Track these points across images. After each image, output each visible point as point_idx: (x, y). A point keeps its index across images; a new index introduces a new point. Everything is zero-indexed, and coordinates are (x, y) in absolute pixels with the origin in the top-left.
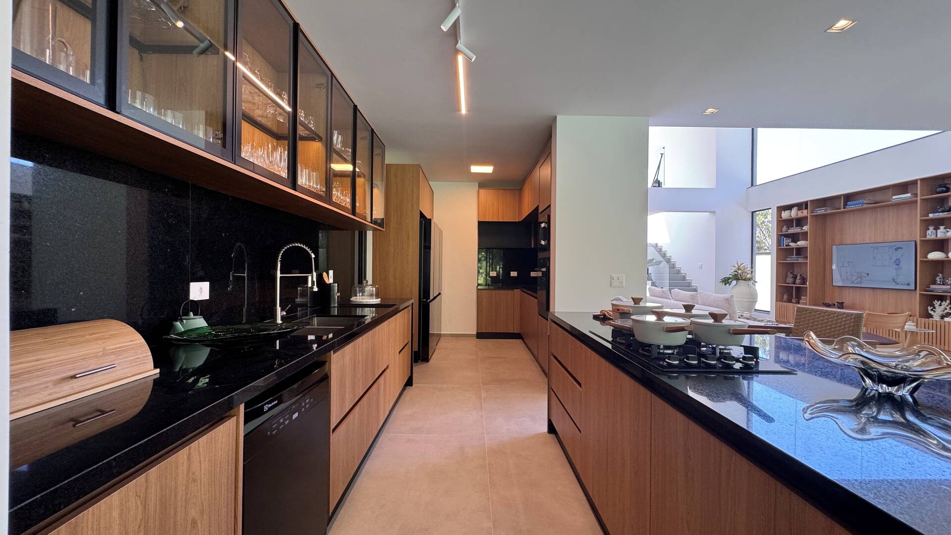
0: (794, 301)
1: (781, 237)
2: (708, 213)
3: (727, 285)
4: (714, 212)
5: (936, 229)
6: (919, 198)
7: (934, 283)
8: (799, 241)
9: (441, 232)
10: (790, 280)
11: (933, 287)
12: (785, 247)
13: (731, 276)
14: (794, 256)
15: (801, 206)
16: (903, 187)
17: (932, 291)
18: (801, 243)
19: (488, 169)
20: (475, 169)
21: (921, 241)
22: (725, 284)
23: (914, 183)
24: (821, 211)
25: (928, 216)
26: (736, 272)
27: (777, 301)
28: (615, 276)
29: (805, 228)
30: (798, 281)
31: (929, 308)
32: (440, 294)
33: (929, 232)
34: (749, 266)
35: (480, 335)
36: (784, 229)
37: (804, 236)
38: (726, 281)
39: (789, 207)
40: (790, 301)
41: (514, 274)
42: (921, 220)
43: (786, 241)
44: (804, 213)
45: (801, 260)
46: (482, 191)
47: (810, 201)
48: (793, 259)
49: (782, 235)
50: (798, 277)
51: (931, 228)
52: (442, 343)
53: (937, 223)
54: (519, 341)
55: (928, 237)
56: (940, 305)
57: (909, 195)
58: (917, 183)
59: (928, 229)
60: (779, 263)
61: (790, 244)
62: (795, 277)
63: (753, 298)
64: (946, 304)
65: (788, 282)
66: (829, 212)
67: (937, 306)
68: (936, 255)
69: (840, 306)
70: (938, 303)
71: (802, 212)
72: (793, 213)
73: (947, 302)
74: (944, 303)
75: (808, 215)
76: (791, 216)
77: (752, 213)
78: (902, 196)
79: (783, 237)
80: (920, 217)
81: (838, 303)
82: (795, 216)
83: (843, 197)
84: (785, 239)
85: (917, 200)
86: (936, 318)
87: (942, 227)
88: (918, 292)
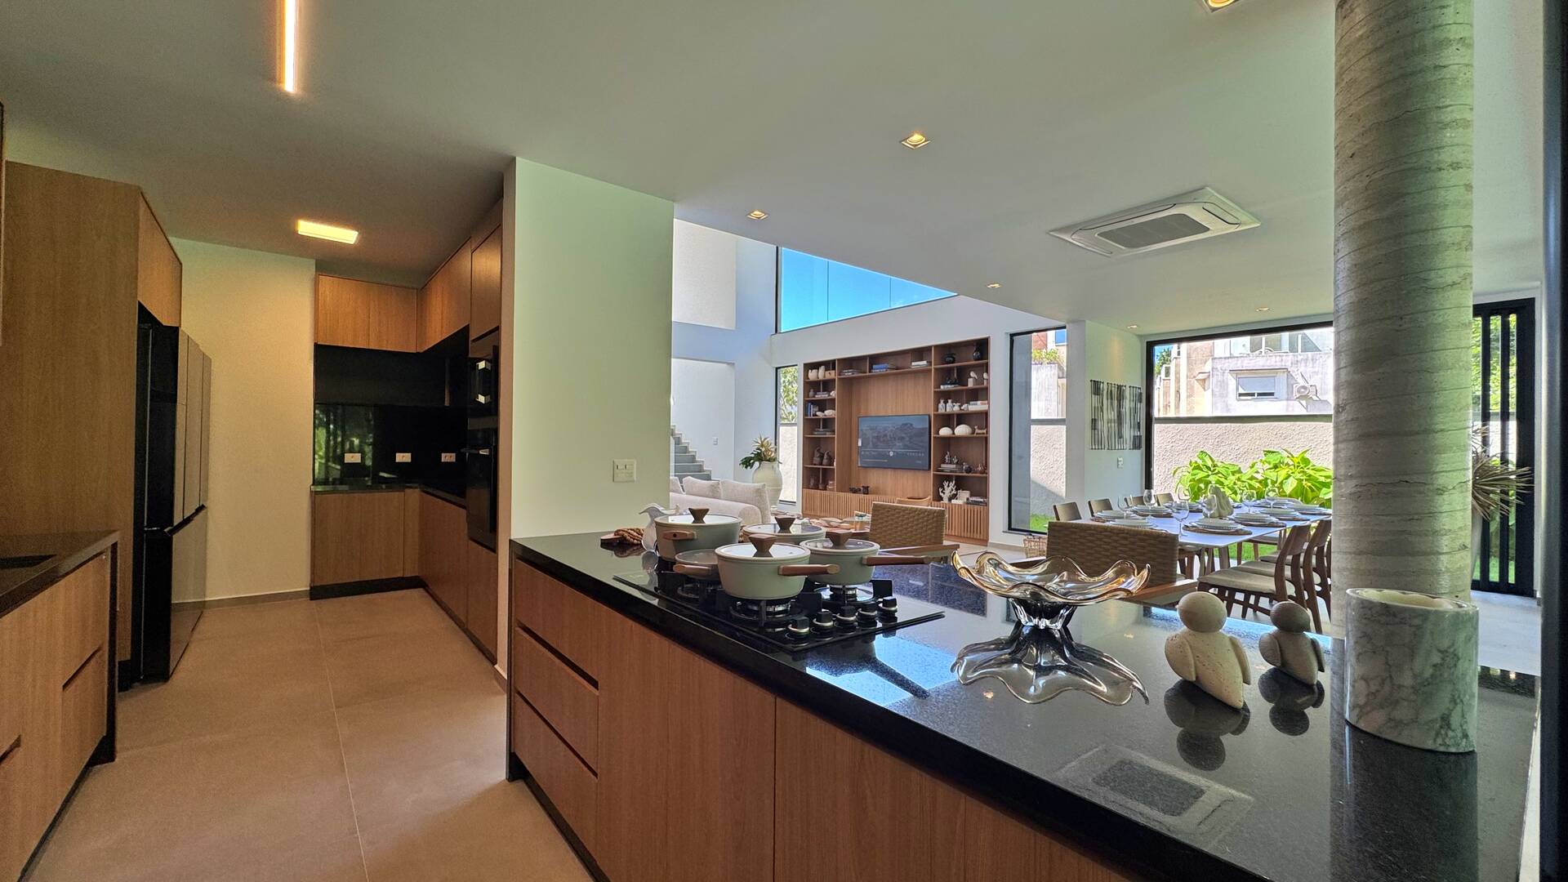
0: (820, 487)
1: (808, 403)
2: (725, 365)
3: (749, 467)
4: (732, 364)
5: (946, 402)
6: (933, 367)
7: (944, 463)
8: (826, 410)
9: (206, 361)
10: (816, 460)
11: (943, 466)
12: (812, 417)
13: (753, 455)
14: (821, 430)
15: (829, 365)
16: (920, 353)
17: (942, 471)
18: (829, 413)
19: (347, 236)
20: (308, 228)
21: (934, 415)
22: (746, 467)
23: (928, 349)
24: (848, 374)
25: (940, 388)
26: (758, 449)
27: (803, 488)
28: (620, 463)
29: (833, 394)
30: (825, 461)
31: (940, 490)
32: (201, 508)
33: (940, 406)
34: (773, 442)
35: (318, 592)
36: (811, 393)
37: (831, 403)
38: (747, 463)
39: (815, 366)
40: (817, 488)
41: (403, 457)
42: (935, 392)
43: (813, 409)
44: (831, 375)
45: (828, 435)
46: (326, 282)
47: (839, 360)
48: (820, 433)
49: (809, 401)
50: (826, 456)
51: (942, 401)
52: (209, 625)
53: (945, 396)
54: (416, 594)
55: (940, 411)
56: (948, 486)
57: (925, 362)
58: (931, 350)
59: (940, 402)
60: (807, 438)
61: (818, 413)
62: (822, 457)
63: (777, 487)
64: (952, 485)
65: (814, 462)
66: (856, 375)
67: (946, 487)
68: (945, 432)
69: (866, 491)
70: (947, 484)
71: (830, 373)
72: (821, 373)
73: (954, 482)
74: (951, 483)
75: (836, 377)
76: (818, 378)
77: (777, 369)
78: (920, 363)
79: (810, 404)
80: (935, 388)
81: (863, 487)
82: (824, 377)
83: (869, 359)
84: (813, 406)
85: (932, 369)
86: (946, 501)
87: (950, 401)
88: (933, 473)
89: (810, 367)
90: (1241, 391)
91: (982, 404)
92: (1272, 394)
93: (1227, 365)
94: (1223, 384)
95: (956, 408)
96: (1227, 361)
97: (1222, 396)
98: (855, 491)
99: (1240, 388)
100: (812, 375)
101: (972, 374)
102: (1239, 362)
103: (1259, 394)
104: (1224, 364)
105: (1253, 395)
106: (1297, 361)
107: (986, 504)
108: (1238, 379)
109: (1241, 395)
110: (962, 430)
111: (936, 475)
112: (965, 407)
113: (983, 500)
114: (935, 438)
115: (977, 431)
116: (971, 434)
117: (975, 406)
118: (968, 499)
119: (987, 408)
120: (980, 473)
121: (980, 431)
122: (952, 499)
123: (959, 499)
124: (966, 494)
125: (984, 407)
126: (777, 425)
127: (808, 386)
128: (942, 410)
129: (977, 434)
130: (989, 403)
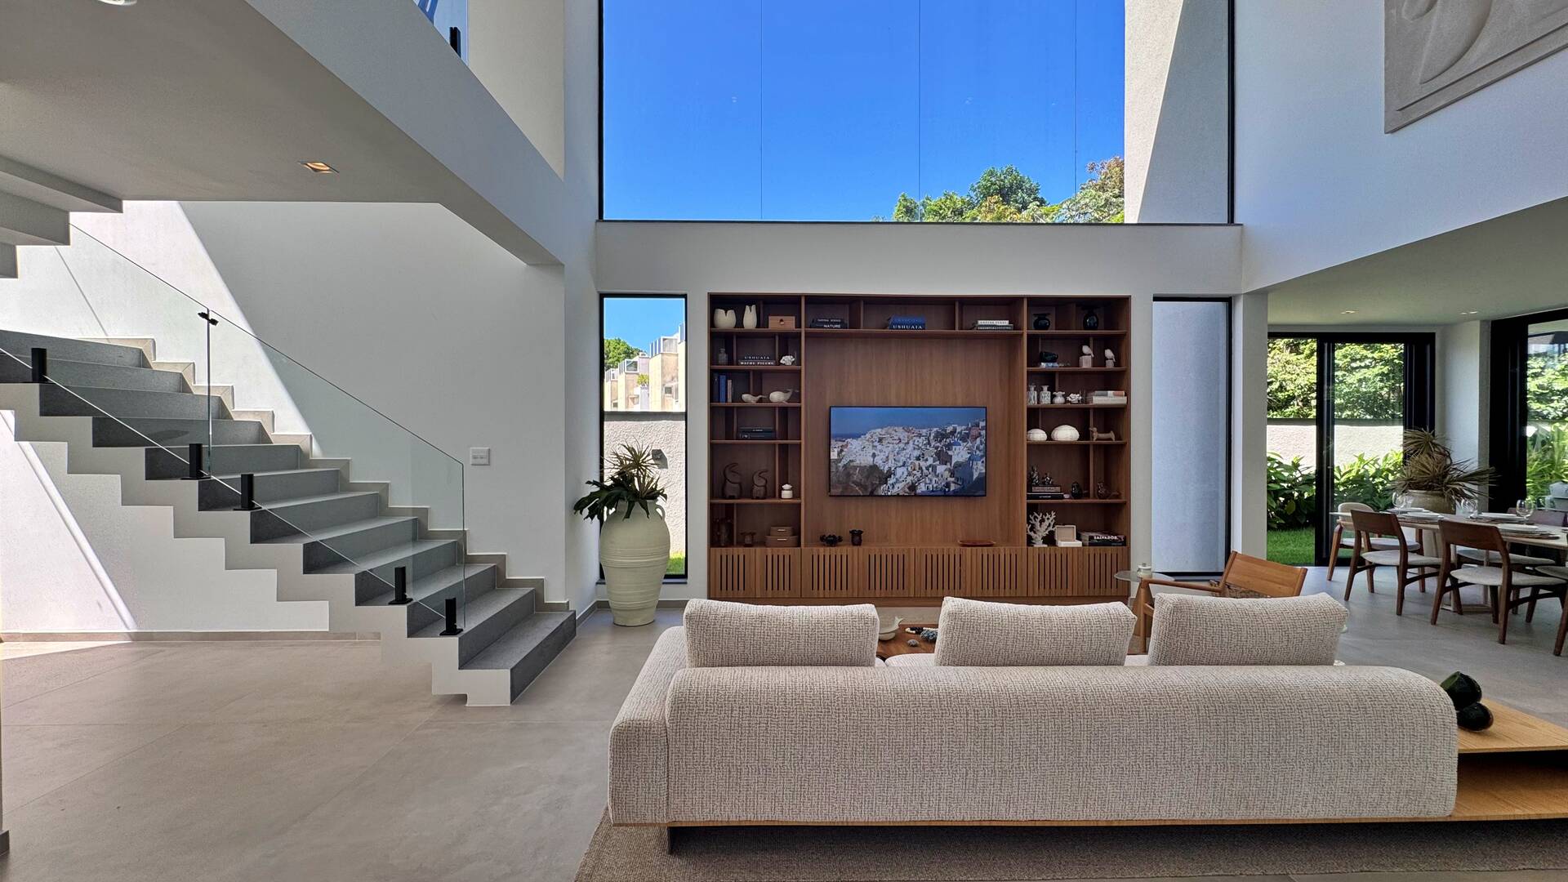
1: (719, 376)
5: (1039, 390)
6: (1025, 332)
10: (735, 487)
12: (730, 403)
15: (769, 304)
17: (1036, 497)
25: (1039, 366)
27: (709, 545)
29: (789, 361)
33: (1032, 394)
36: (726, 356)
39: (734, 303)
40: (739, 544)
42: (1028, 372)
43: (733, 389)
44: (786, 324)
49: (722, 373)
56: (1042, 521)
58: (1022, 304)
61: (749, 396)
62: (746, 482)
64: (1051, 519)
67: (1037, 522)
68: (1039, 435)
69: (857, 538)
70: (1040, 518)
71: (781, 320)
72: (750, 319)
73: (1053, 514)
74: (1048, 516)
75: (803, 330)
76: (743, 327)
77: (602, 296)
78: (995, 322)
79: (723, 378)
80: (1028, 366)
81: (852, 532)
82: (757, 327)
83: (862, 303)
84: (730, 382)
85: (1022, 335)
86: (1039, 544)
87: (1045, 388)
88: (1025, 501)
89: (718, 302)
91: (1115, 395)
95: (1059, 400)
98: (832, 541)
100: (726, 319)
101: (1086, 349)
107: (1125, 543)
110: (1067, 433)
111: (1029, 505)
112: (1075, 398)
113: (1116, 538)
114: (1028, 445)
115: (1096, 435)
116: (1079, 440)
117: (1105, 398)
118: (1091, 538)
119: (1125, 402)
120: (1100, 498)
121: (1102, 436)
122: (1050, 539)
123: (1068, 540)
124: (1071, 530)
125: (1122, 400)
126: (603, 416)
127: (719, 340)
128: (1033, 403)
129: (1098, 439)
130: (1128, 395)
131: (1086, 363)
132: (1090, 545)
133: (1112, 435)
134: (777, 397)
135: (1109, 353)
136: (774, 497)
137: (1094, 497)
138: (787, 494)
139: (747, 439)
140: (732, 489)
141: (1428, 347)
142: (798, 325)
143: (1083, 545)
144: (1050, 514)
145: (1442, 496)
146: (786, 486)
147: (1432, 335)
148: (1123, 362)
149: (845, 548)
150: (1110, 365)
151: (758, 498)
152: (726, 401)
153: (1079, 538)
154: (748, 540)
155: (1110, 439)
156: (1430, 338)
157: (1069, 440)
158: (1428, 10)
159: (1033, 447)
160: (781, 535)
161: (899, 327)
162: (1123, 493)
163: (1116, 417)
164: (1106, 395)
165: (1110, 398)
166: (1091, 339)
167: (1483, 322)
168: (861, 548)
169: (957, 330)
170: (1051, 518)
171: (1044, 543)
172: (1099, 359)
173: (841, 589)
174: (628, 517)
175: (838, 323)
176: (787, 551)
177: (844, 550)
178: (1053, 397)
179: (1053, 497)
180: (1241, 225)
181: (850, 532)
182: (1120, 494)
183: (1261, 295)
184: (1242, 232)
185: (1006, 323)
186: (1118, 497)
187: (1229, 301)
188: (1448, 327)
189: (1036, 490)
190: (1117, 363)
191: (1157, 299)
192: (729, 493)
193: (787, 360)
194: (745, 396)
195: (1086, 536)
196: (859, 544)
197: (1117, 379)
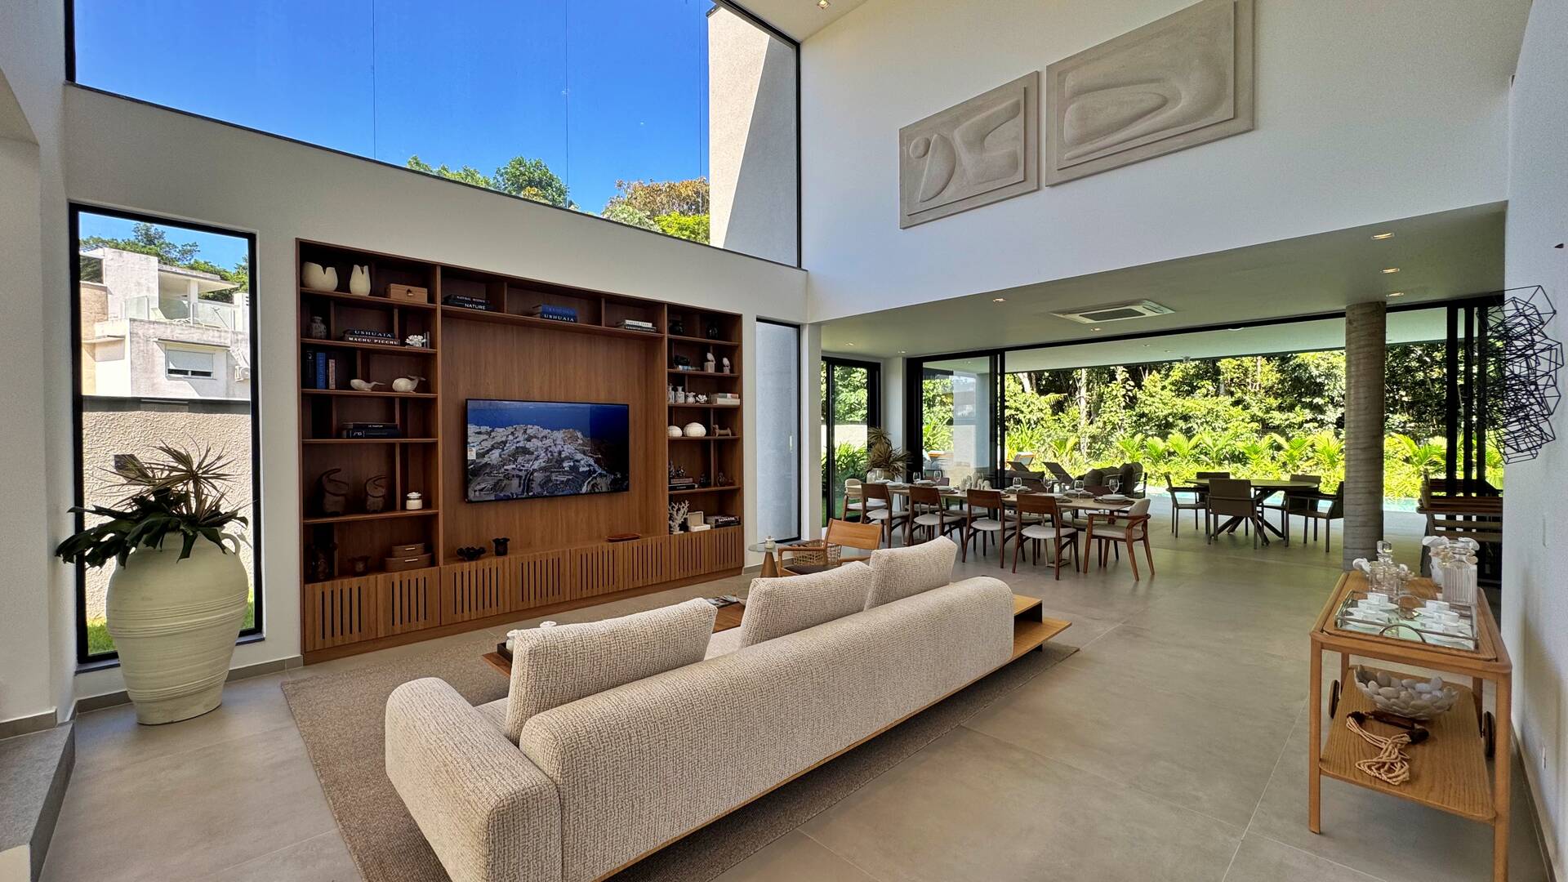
1: (315, 354)
5: (675, 390)
6: (666, 336)
12: (331, 390)
17: (675, 489)
27: (304, 581)
40: (349, 574)
44: (401, 294)
49: (320, 350)
56: (679, 510)
58: (662, 309)
61: (360, 383)
64: (685, 508)
67: (675, 511)
68: (676, 432)
69: (501, 547)
70: (676, 507)
71: (409, 291)
72: (361, 283)
73: (687, 502)
74: (683, 505)
75: (439, 306)
76: (349, 291)
77: (75, 209)
78: (641, 324)
79: (321, 357)
80: (669, 368)
81: (497, 541)
82: (370, 295)
83: (506, 284)
84: (332, 363)
85: (663, 338)
86: (677, 532)
87: (680, 388)
88: (667, 492)
89: (309, 253)
90: (172, 367)
91: (732, 397)
92: (208, 374)
93: (152, 331)
94: (148, 357)
95: (691, 400)
96: (152, 326)
97: (145, 371)
98: (472, 554)
99: (171, 364)
100: (324, 279)
101: (709, 356)
102: (169, 330)
103: (194, 373)
104: (148, 329)
105: (185, 372)
106: (238, 340)
107: (740, 522)
108: (166, 351)
109: (171, 371)
110: (696, 430)
111: (671, 496)
112: (703, 398)
113: (733, 519)
114: (669, 440)
115: (718, 431)
116: (706, 435)
117: (725, 400)
118: (717, 521)
119: (739, 403)
120: (721, 486)
121: (722, 432)
122: (684, 526)
123: (699, 526)
124: (699, 516)
125: (736, 402)
126: (80, 404)
127: (311, 304)
128: (672, 401)
129: (719, 435)
130: (741, 397)
131: (710, 368)
132: (716, 527)
133: (729, 431)
134: (403, 385)
135: (726, 361)
136: (393, 508)
137: (715, 485)
138: (414, 503)
139: (361, 437)
140: (331, 502)
141: (877, 373)
142: (431, 299)
143: (711, 528)
144: (684, 503)
145: (889, 471)
146: (414, 495)
147: (879, 364)
148: (736, 369)
149: (487, 561)
150: (727, 371)
151: (375, 512)
152: (327, 387)
153: (705, 522)
154: (360, 566)
155: (728, 435)
156: (878, 365)
157: (699, 435)
158: (924, 155)
159: (674, 442)
160: (411, 554)
161: (551, 317)
162: (737, 482)
163: (730, 417)
164: (726, 397)
165: (726, 400)
166: (711, 347)
167: (903, 358)
168: (506, 558)
169: (603, 327)
170: (685, 506)
171: (680, 530)
172: (719, 366)
173: (491, 606)
174: (188, 556)
175: (482, 304)
176: (421, 573)
177: (491, 562)
178: (686, 397)
179: (688, 487)
180: (806, 271)
181: (494, 541)
182: (734, 481)
183: (817, 326)
184: (808, 275)
185: (650, 325)
186: (732, 484)
187: (798, 327)
188: (888, 359)
189: (675, 482)
190: (732, 371)
191: (759, 320)
192: (329, 508)
193: (416, 341)
194: (356, 383)
195: (712, 519)
196: (504, 553)
197: (731, 383)
